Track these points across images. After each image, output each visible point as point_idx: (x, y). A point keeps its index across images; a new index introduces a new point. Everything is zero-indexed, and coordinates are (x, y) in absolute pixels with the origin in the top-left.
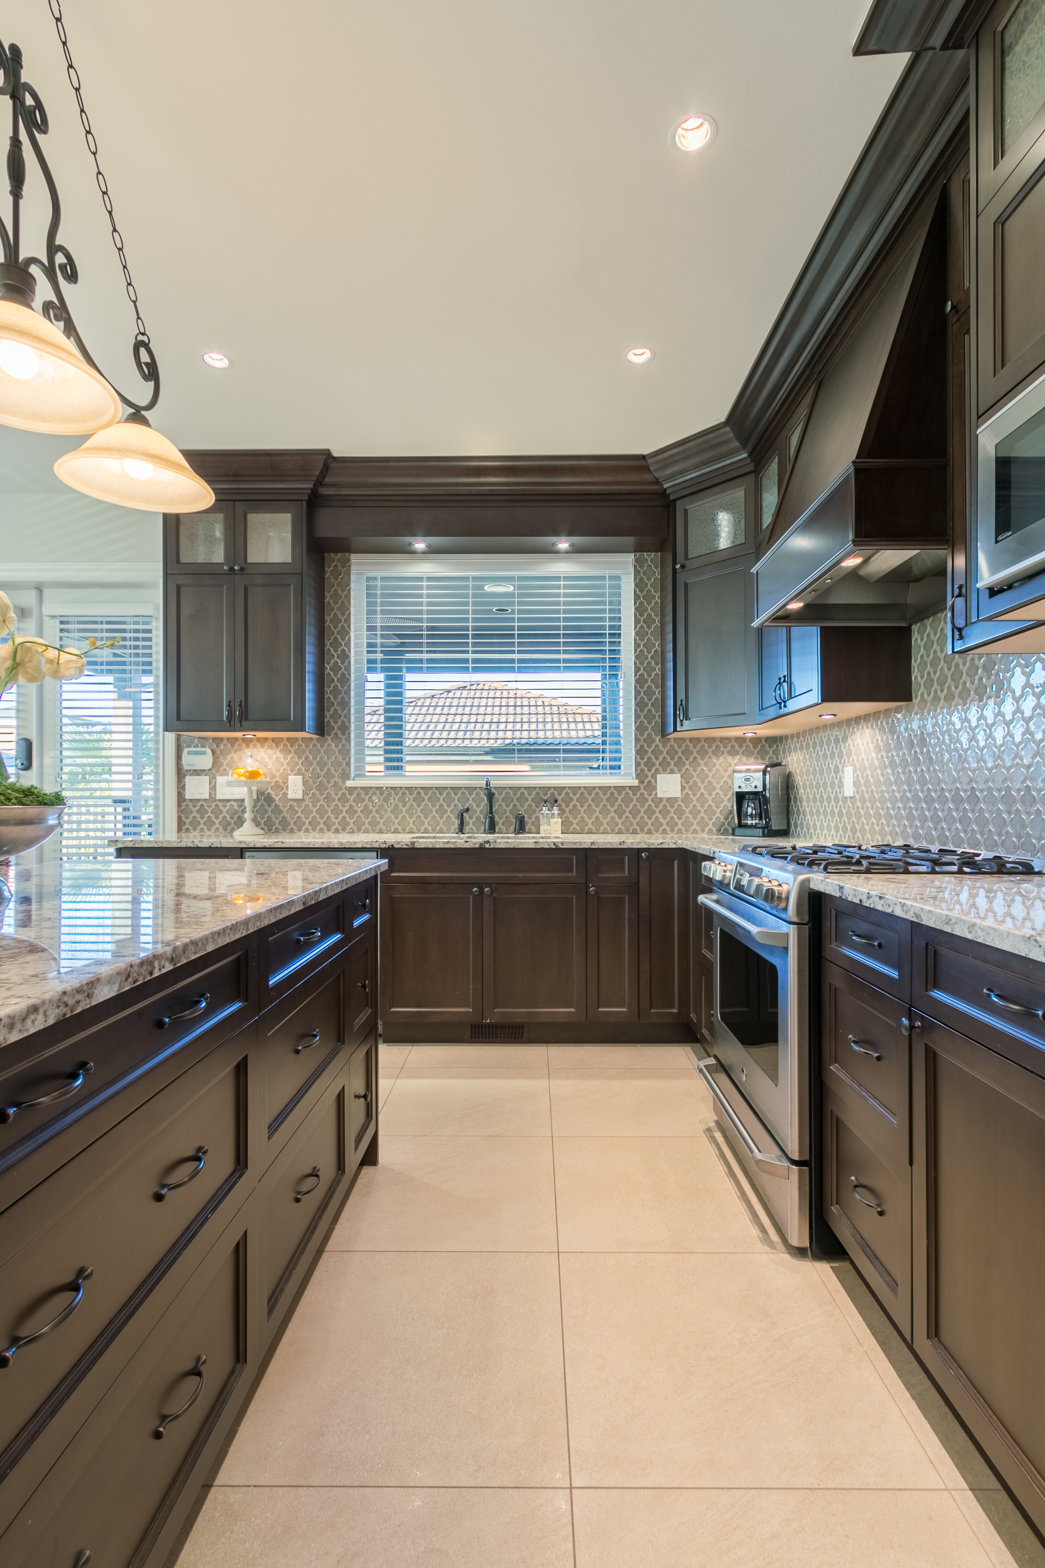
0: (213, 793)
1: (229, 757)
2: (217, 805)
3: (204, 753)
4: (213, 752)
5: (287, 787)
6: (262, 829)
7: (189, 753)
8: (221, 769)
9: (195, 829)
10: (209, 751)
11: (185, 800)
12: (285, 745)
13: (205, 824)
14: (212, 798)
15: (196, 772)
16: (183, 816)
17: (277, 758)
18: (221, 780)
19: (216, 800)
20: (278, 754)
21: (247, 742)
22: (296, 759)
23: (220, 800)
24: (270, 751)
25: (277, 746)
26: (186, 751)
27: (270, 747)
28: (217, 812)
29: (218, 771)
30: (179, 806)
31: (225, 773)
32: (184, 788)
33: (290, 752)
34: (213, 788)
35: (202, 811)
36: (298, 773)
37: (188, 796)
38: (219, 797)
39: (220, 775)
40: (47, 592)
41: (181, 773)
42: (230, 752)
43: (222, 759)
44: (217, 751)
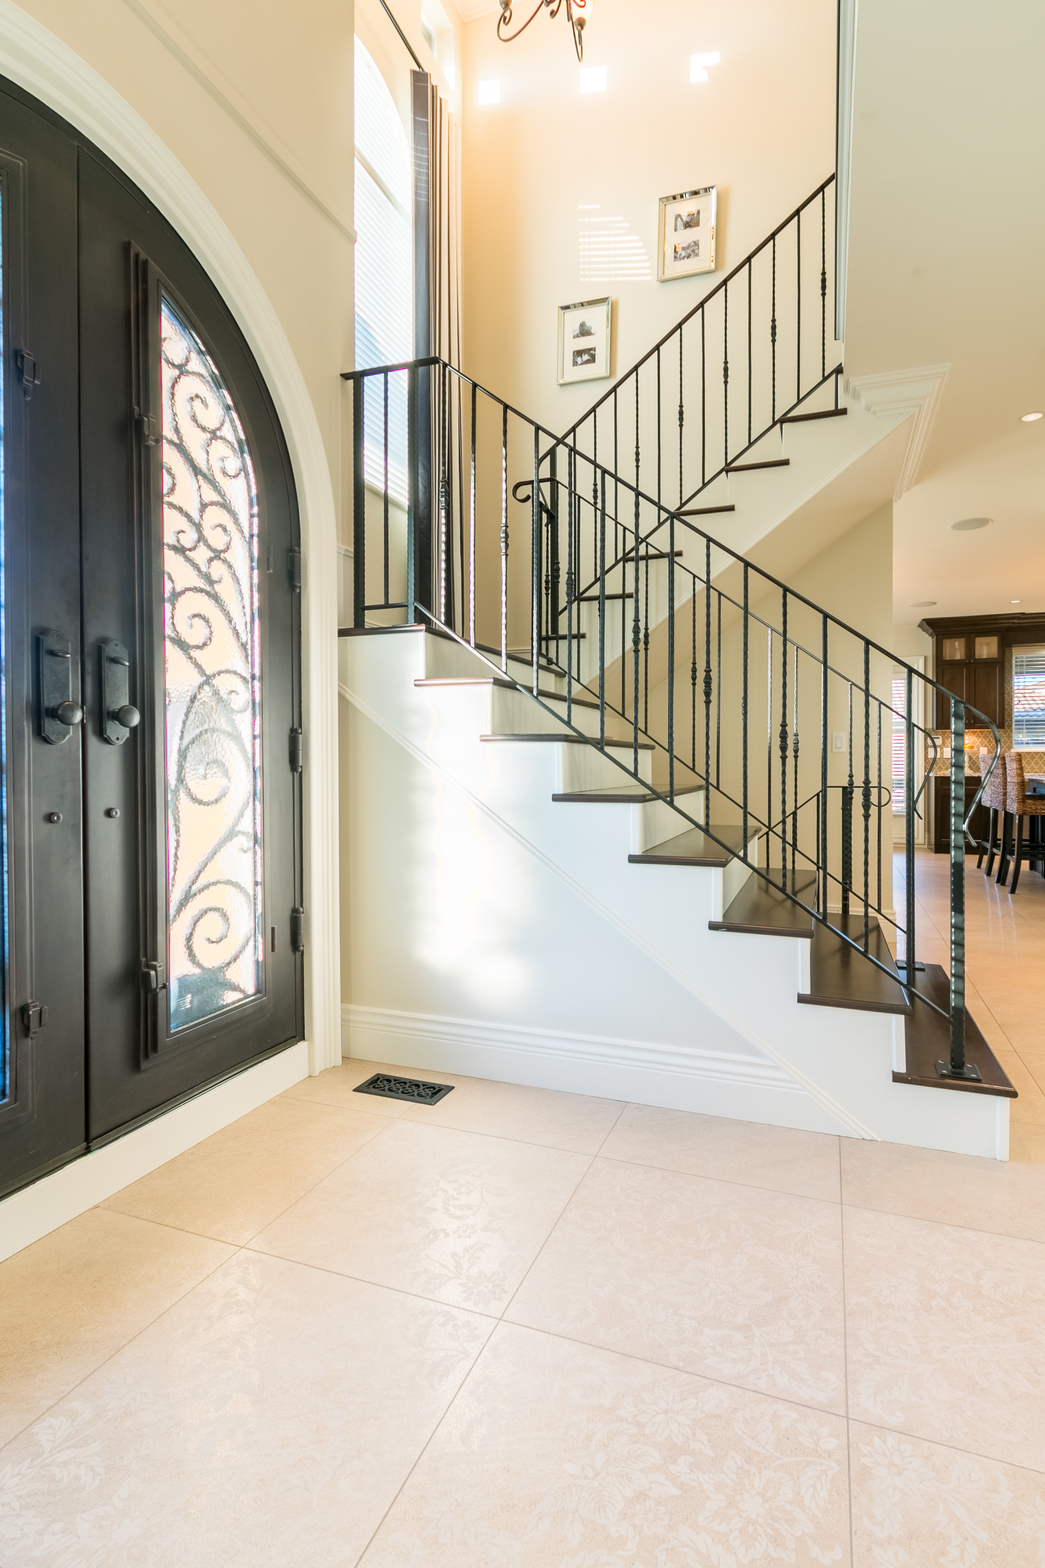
0: (942, 755)
2: (944, 761)
3: (938, 738)
4: (943, 737)
5: (979, 752)
6: (974, 771)
8: (946, 745)
10: (940, 737)
11: (928, 758)
12: (978, 734)
13: (938, 768)
17: (974, 740)
19: (943, 758)
20: (974, 738)
22: (984, 740)
23: (945, 759)
24: (970, 737)
25: (974, 734)
27: (970, 735)
29: (944, 745)
30: (925, 760)
32: (927, 753)
33: (981, 737)
36: (985, 746)
38: (945, 757)
39: (945, 747)
43: (946, 740)
44: (944, 737)
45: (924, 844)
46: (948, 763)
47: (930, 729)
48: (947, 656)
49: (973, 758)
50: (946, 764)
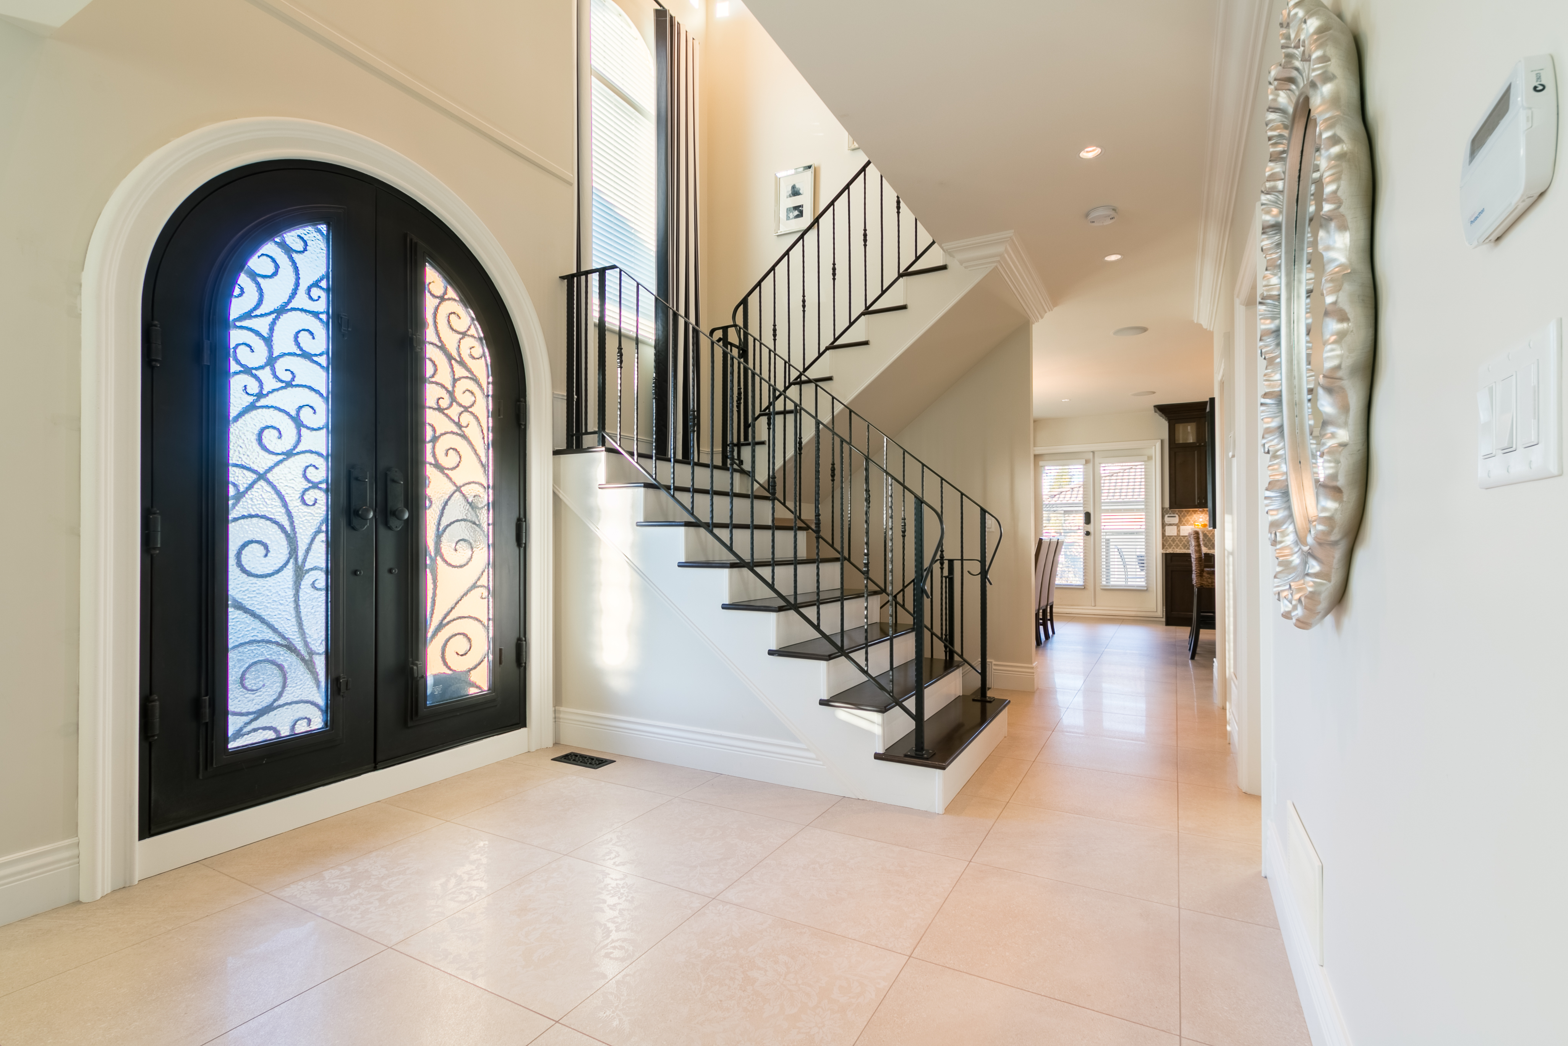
0: (1179, 533)
1: (1186, 518)
2: (1180, 538)
3: (1175, 517)
4: (1179, 516)
7: (1168, 517)
8: (1182, 524)
9: (1170, 548)
10: (1177, 516)
11: (1165, 536)
13: (1175, 545)
14: (1178, 535)
15: (1170, 525)
16: (1165, 544)
18: (1182, 527)
19: (1180, 536)
21: (1195, 512)
23: (1182, 536)
24: (1205, 516)
26: (1166, 516)
27: (1205, 514)
28: (1181, 541)
30: (1163, 538)
31: (1184, 525)
32: (1165, 531)
34: (1179, 531)
35: (1173, 541)
37: (1167, 534)
38: (1181, 534)
40: (1096, 453)
41: (1164, 525)
42: (1186, 516)
43: (1182, 519)
44: (1181, 516)
45: (1163, 618)
46: (1184, 540)
47: (1167, 509)
48: (1180, 439)
49: (1208, 536)
50: (1183, 541)
